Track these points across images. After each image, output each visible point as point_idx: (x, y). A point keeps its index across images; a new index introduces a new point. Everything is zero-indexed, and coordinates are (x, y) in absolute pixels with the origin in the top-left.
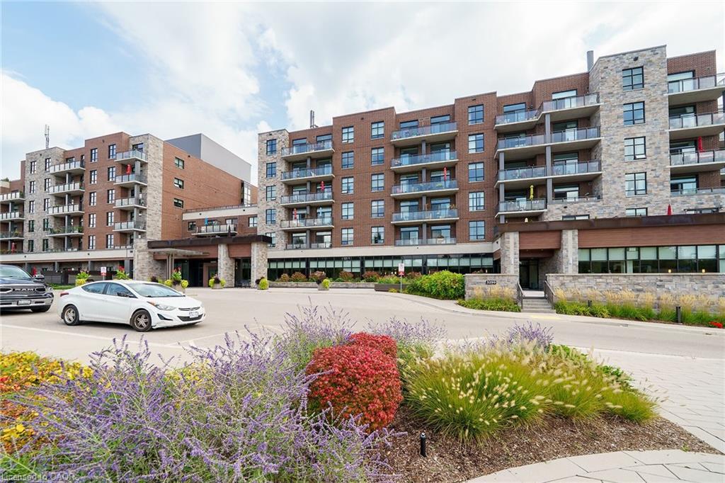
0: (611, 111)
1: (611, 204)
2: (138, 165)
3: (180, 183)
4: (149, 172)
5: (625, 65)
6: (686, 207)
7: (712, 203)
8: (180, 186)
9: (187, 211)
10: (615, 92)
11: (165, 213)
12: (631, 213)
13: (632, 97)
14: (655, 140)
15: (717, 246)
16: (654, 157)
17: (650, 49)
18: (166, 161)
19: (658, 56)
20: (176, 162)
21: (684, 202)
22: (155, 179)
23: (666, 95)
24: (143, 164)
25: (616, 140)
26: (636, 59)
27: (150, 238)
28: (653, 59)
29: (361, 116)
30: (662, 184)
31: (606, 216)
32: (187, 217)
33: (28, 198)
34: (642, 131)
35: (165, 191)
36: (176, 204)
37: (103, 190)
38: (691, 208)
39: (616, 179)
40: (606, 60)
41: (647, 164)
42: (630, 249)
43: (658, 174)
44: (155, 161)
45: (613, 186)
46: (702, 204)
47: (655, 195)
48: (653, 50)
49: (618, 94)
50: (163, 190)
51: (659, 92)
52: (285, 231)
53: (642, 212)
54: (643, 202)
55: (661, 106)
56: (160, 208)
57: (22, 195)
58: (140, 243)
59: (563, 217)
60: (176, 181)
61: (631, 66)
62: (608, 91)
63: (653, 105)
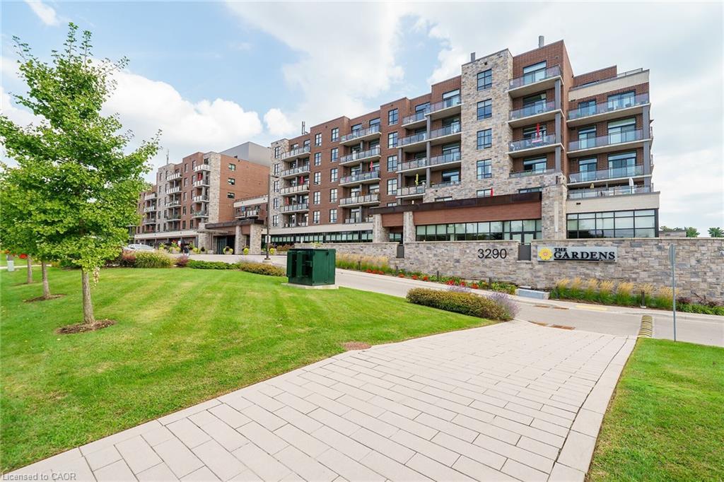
0: (468, 109)
1: (466, 187)
2: (204, 173)
3: (233, 181)
4: (211, 177)
5: (479, 69)
6: (518, 187)
7: (538, 183)
8: (233, 184)
9: (237, 201)
10: (472, 93)
11: (222, 203)
12: (481, 194)
13: (483, 97)
14: (498, 131)
15: (503, 222)
16: (497, 146)
17: (496, 54)
18: (222, 168)
19: (502, 59)
20: (230, 167)
21: (517, 183)
22: (215, 182)
23: (507, 91)
24: (208, 173)
25: (471, 134)
26: (486, 64)
27: (211, 221)
28: (498, 62)
29: (325, 125)
30: (501, 168)
31: (463, 198)
32: (237, 205)
33: (159, 197)
34: (489, 124)
35: (221, 189)
36: (230, 197)
37: (190, 191)
38: (522, 188)
39: (470, 166)
40: (466, 66)
41: (491, 152)
42: (450, 226)
43: (499, 159)
44: (215, 168)
45: (468, 172)
46: (530, 184)
47: (497, 178)
48: (498, 54)
49: (473, 94)
50: (221, 188)
51: (502, 90)
52: (283, 214)
53: (488, 193)
54: (489, 184)
55: (503, 101)
56: (218, 200)
57: (156, 196)
58: (202, 226)
59: (436, 199)
60: (230, 180)
61: (483, 70)
62: (467, 92)
63: (497, 101)
